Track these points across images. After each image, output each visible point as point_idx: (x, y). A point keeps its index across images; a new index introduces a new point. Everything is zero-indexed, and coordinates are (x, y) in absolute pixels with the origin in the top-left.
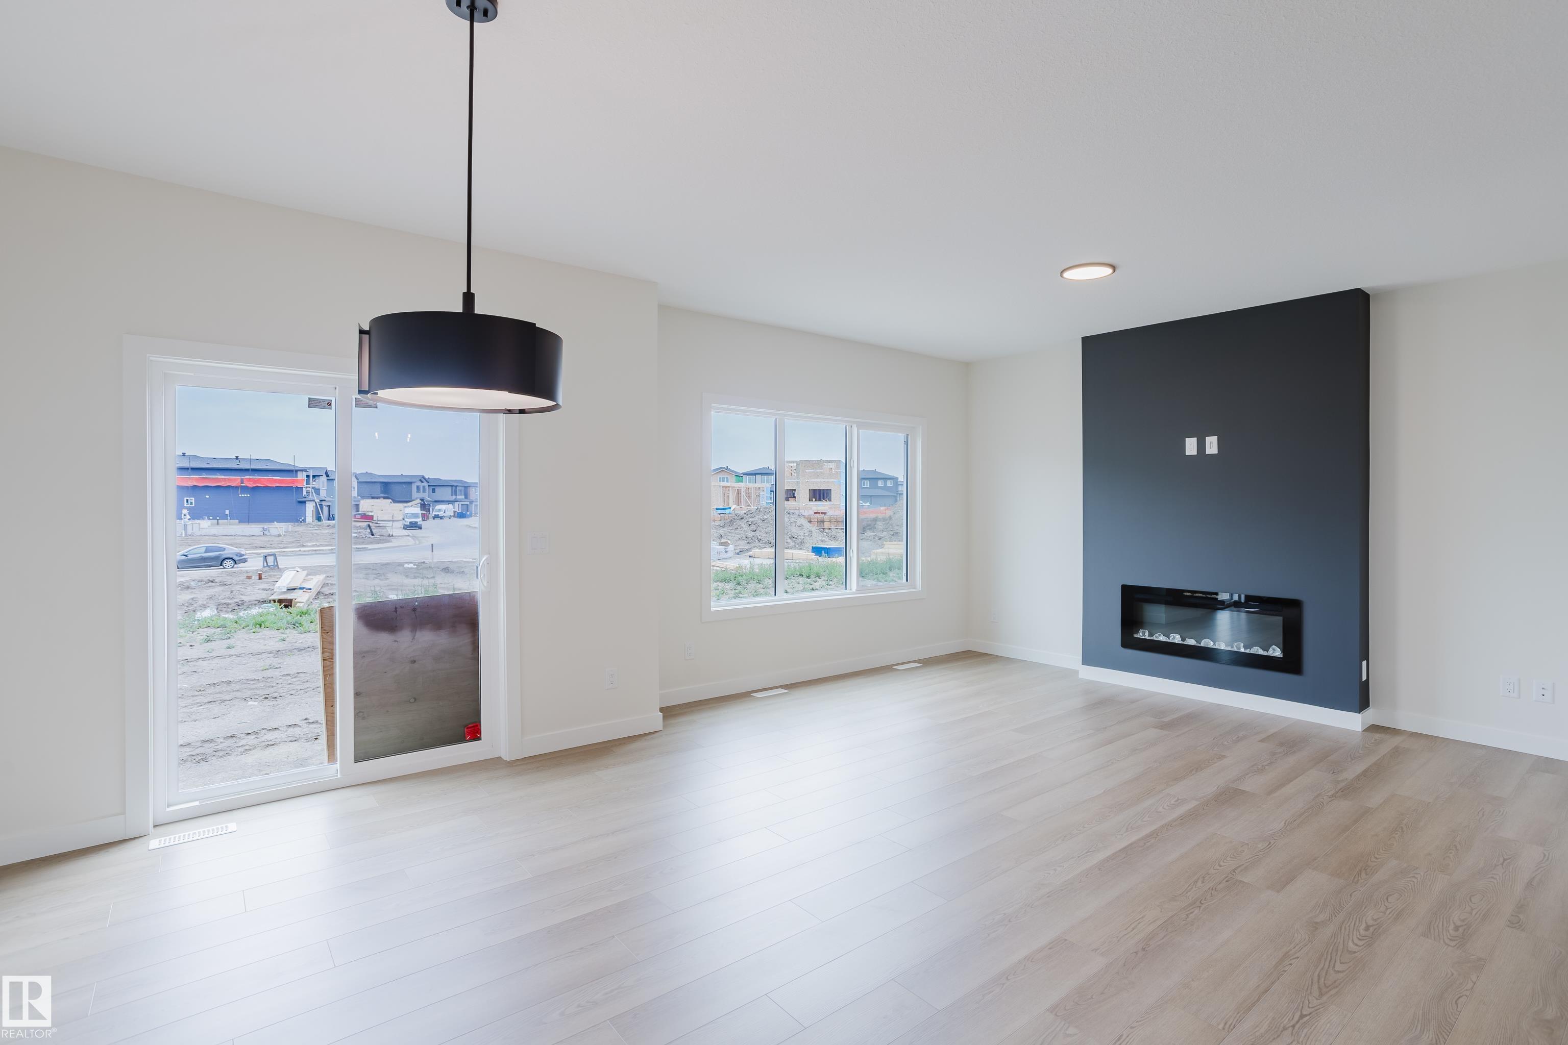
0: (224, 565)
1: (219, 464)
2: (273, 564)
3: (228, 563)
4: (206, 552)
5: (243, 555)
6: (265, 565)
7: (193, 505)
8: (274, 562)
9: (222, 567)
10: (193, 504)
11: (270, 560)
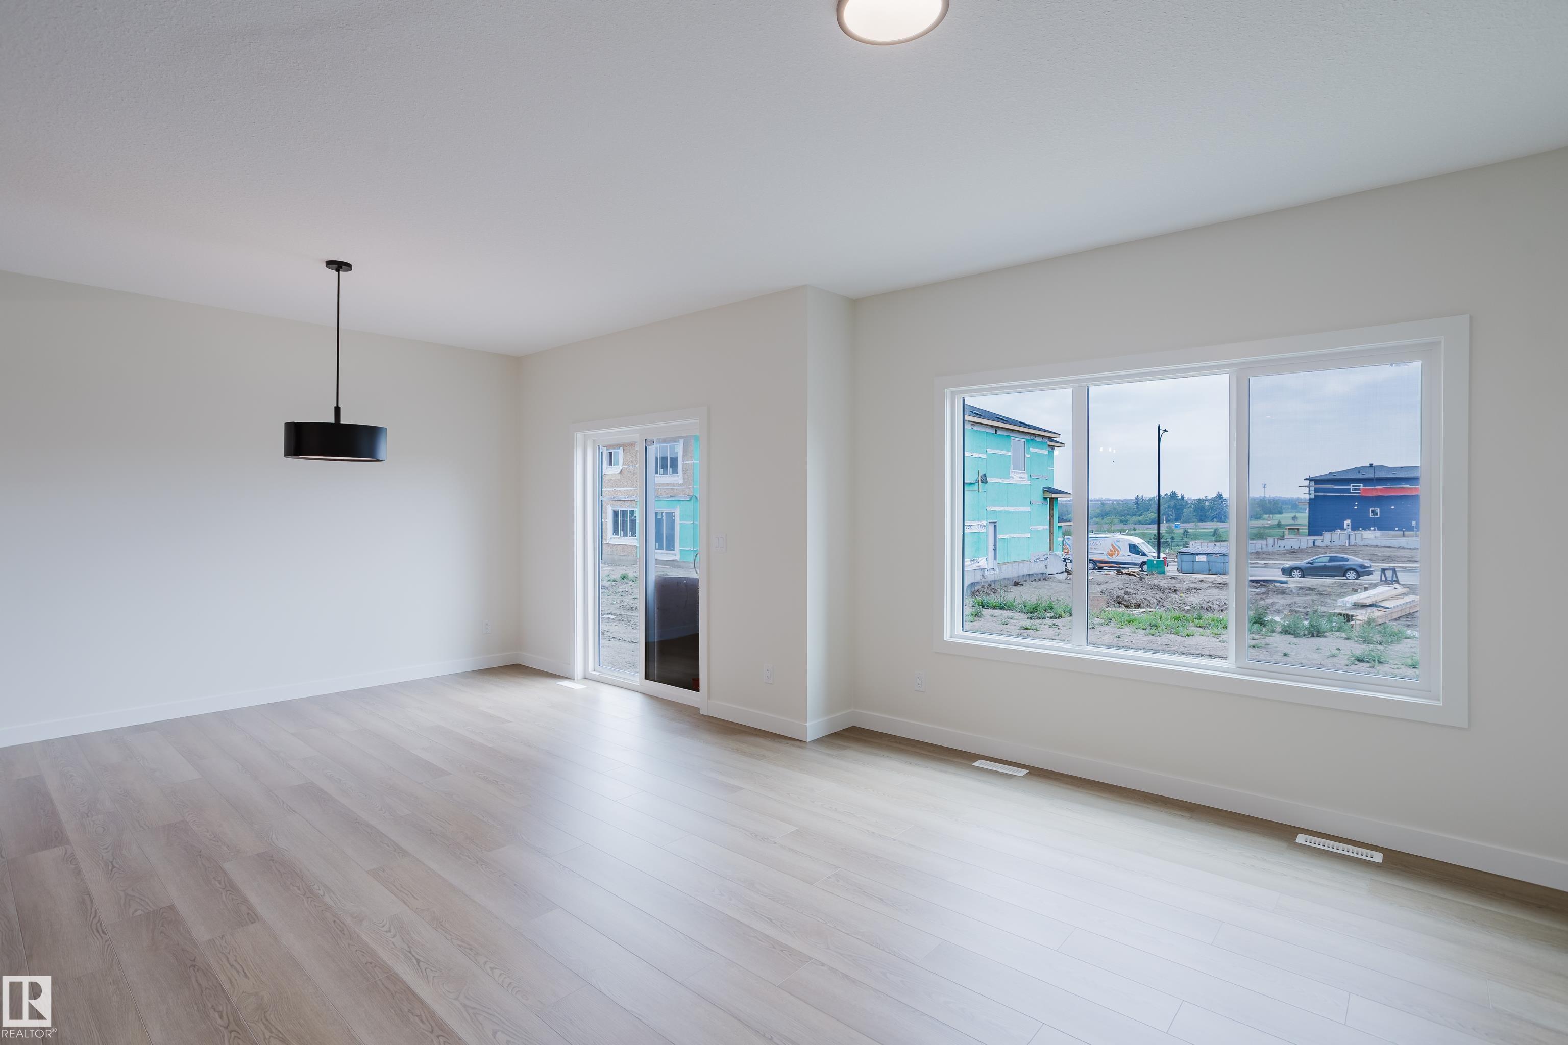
0: (1347, 576)
1: (1406, 473)
2: (1390, 579)
3: (1351, 575)
4: (1330, 561)
5: (1367, 567)
6: (1383, 579)
7: (1378, 516)
8: (1393, 577)
9: (1345, 578)
10: (1379, 514)
11: (1389, 574)
